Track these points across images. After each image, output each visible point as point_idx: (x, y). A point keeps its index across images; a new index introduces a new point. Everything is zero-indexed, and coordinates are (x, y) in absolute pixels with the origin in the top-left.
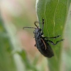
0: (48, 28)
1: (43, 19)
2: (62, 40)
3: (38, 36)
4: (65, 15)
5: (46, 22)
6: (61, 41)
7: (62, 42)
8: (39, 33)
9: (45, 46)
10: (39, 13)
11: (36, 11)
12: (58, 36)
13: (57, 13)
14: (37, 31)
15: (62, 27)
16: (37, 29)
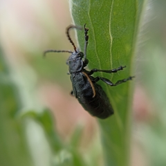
0: (97, 50)
1: (86, 29)
2: (131, 78)
3: (76, 67)
4: (135, 19)
5: (94, 35)
6: (128, 80)
7: (130, 81)
8: (78, 61)
9: (93, 88)
10: (76, 13)
11: (71, 10)
12: (122, 68)
13: (115, 13)
14: (75, 56)
15: (128, 48)
16: (74, 53)
